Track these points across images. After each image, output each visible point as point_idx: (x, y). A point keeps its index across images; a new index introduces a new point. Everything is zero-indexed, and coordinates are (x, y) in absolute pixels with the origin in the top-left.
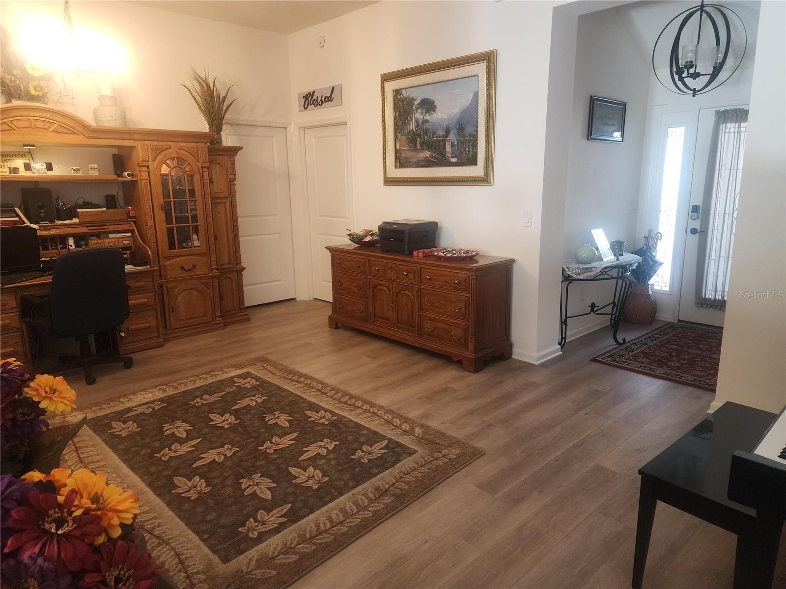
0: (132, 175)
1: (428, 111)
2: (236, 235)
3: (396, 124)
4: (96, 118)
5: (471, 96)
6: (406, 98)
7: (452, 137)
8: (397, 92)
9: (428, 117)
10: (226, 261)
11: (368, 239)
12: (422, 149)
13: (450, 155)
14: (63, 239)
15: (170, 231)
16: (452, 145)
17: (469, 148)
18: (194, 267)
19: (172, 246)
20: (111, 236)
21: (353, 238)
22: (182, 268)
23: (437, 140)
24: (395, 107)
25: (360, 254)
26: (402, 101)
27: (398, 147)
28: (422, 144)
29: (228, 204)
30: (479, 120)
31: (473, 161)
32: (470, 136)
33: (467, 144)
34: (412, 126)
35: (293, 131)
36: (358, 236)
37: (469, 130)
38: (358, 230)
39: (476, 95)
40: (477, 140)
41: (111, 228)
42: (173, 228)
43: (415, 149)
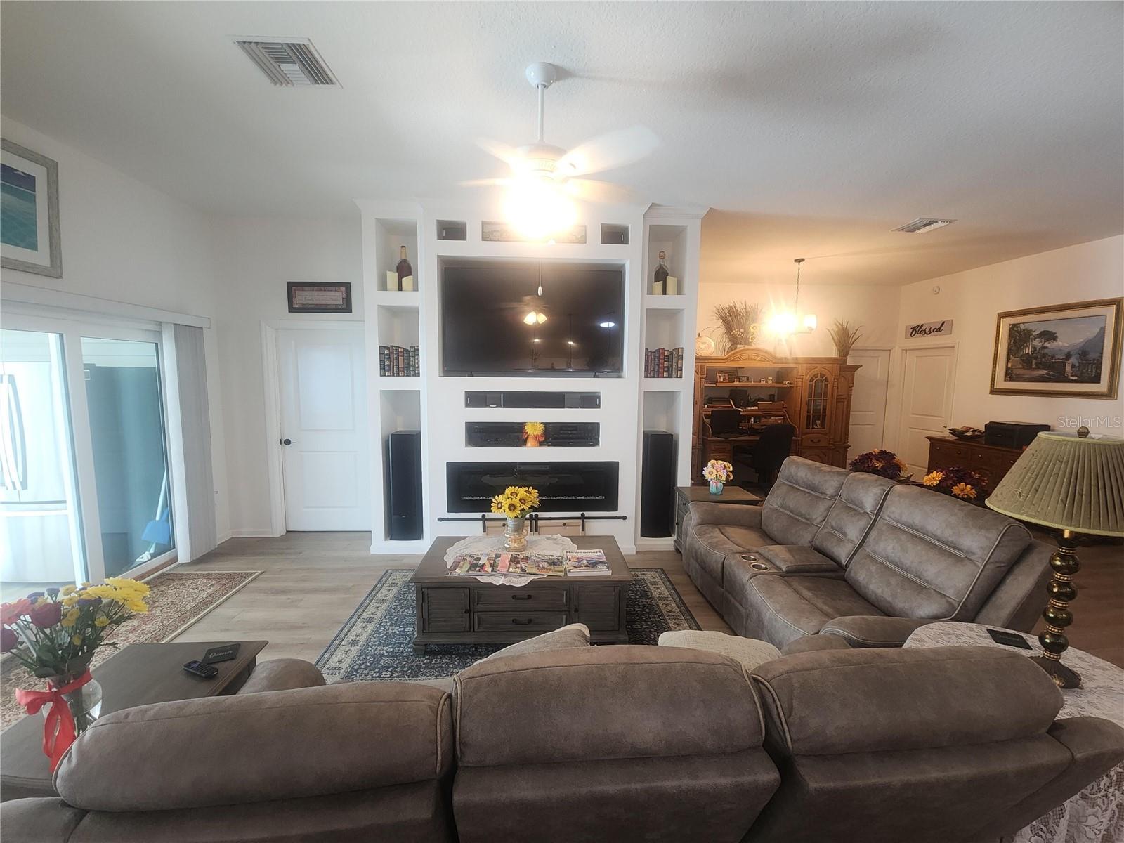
0: (791, 384)
1: (1047, 340)
2: (848, 424)
3: (1009, 349)
4: (791, 354)
5: (1097, 330)
6: (1024, 330)
7: (1073, 360)
8: (1013, 326)
9: (1046, 344)
10: (839, 440)
11: (969, 434)
12: (1038, 368)
13: (1069, 374)
14: (749, 417)
15: (808, 417)
16: (1073, 366)
17: (1092, 370)
18: (819, 441)
19: (808, 427)
20: (772, 418)
21: (953, 432)
22: (812, 441)
23: (1055, 362)
24: (1011, 336)
25: (959, 444)
26: (1019, 332)
27: (1010, 365)
28: (1036, 364)
29: (846, 403)
30: (1105, 348)
31: (1097, 379)
32: (1094, 360)
33: (1090, 366)
34: (1028, 351)
35: (896, 352)
36: (958, 431)
37: (1092, 356)
38: (959, 426)
39: (1103, 330)
40: (1101, 363)
41: (774, 413)
42: (810, 416)
43: (1030, 367)
